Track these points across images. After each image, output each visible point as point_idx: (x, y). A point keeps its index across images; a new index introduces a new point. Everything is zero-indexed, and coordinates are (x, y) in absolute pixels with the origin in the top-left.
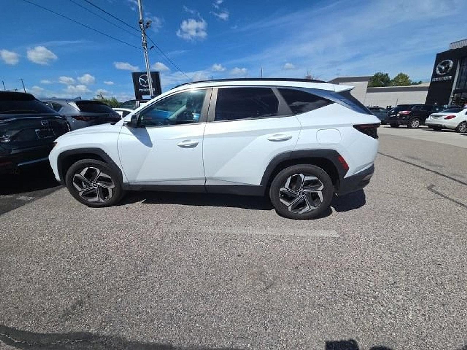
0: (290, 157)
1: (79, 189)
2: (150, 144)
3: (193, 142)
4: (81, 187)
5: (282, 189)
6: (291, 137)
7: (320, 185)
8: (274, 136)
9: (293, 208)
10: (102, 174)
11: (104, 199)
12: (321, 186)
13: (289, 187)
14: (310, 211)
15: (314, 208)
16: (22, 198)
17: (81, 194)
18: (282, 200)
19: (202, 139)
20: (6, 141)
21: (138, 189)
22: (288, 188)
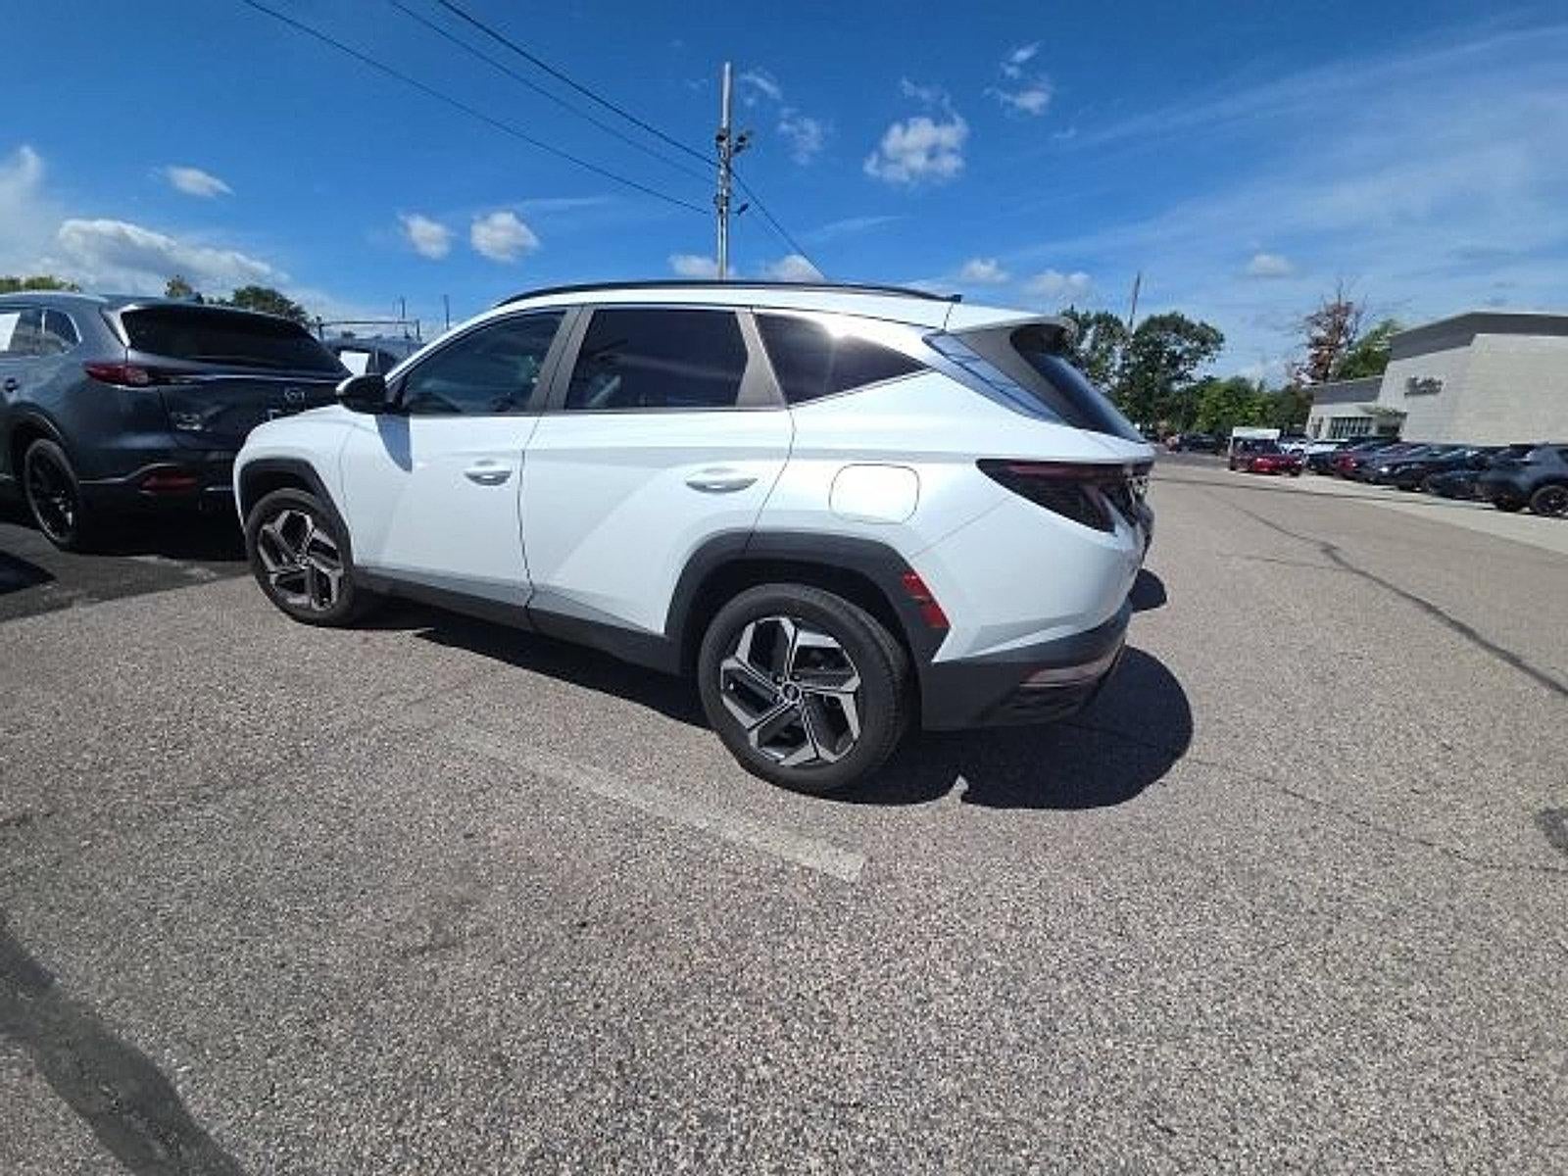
0: (744, 551)
1: (271, 566)
2: (406, 464)
3: (499, 467)
4: (278, 561)
5: (729, 664)
6: (754, 481)
7: (849, 673)
8: (708, 471)
9: (766, 738)
10: (317, 535)
11: (322, 604)
12: (850, 677)
13: (749, 660)
14: (820, 766)
15: (832, 758)
16: (196, 571)
17: (273, 578)
18: (726, 700)
19: (519, 462)
20: (196, 428)
21: (383, 589)
22: (745, 661)
